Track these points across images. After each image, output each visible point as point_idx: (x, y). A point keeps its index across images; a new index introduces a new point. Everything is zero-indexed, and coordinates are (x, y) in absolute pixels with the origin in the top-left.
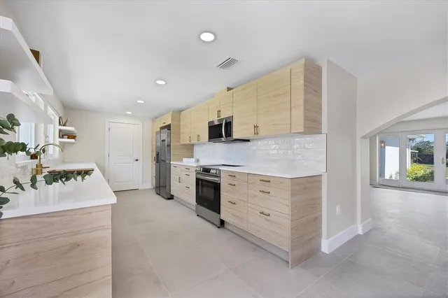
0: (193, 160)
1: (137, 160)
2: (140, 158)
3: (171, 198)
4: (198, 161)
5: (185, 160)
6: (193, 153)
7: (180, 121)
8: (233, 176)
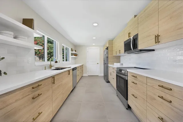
0: (119, 64)
1: (98, 64)
2: (99, 63)
3: (108, 82)
4: (122, 64)
5: (115, 64)
6: (120, 60)
7: (113, 44)
8: (135, 76)
